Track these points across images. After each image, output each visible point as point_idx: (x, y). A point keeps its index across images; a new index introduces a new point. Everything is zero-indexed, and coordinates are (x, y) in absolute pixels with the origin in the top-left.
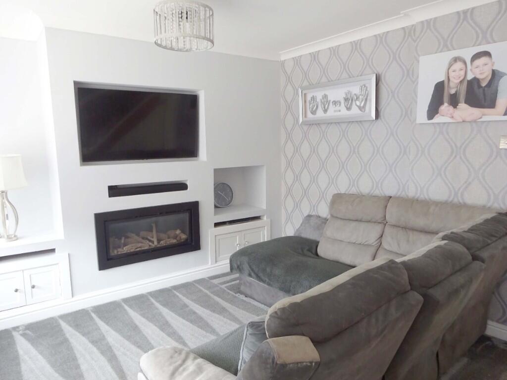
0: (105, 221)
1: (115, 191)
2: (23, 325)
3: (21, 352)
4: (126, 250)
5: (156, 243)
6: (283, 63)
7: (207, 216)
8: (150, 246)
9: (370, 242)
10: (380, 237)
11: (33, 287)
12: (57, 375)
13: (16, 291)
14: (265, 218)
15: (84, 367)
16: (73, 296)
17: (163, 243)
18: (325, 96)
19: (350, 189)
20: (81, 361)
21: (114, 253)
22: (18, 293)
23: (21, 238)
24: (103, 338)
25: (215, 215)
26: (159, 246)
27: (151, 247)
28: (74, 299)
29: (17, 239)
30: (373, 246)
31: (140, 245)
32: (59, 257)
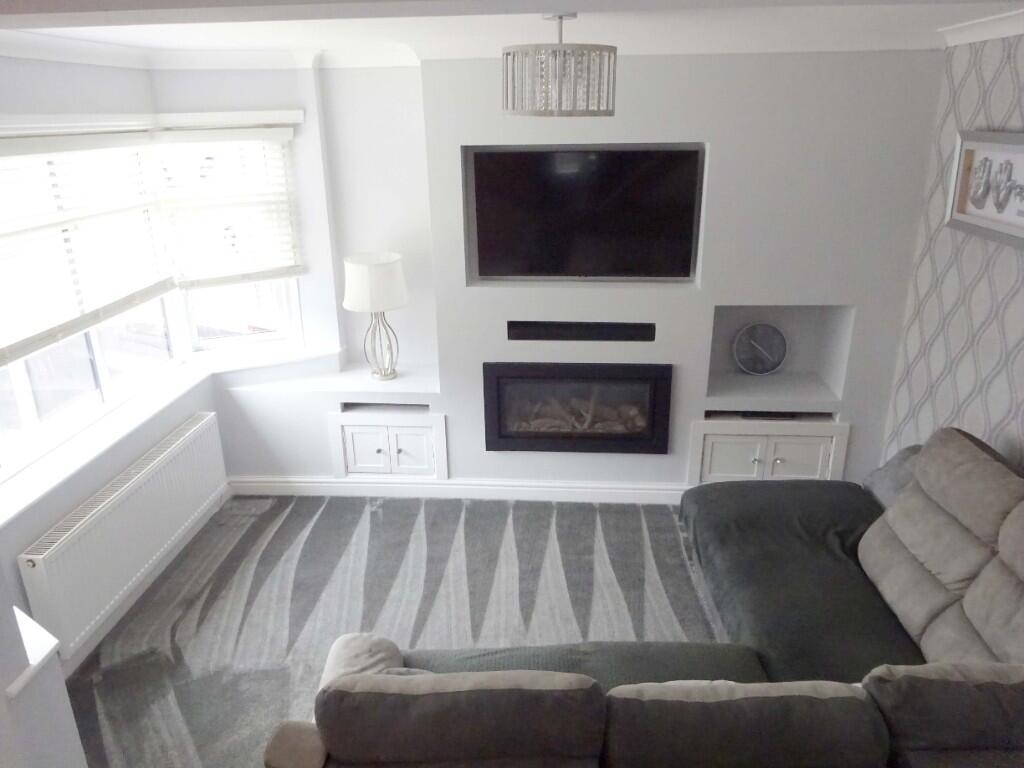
0: (498, 378)
1: (519, 330)
2: (382, 498)
3: (354, 539)
4: (535, 426)
5: (586, 425)
6: (950, 53)
7: (691, 396)
8: (574, 427)
9: (945, 579)
10: (968, 579)
11: (399, 451)
12: (362, 589)
13: (379, 451)
14: (837, 418)
15: (394, 592)
16: (449, 477)
17: (599, 428)
18: (1008, 167)
19: (1006, 421)
20: (398, 582)
21: (514, 426)
22: (381, 455)
23: (402, 375)
24: (444, 560)
25: (708, 395)
26: (592, 430)
27: (576, 431)
28: (451, 481)
29: (395, 377)
30: (947, 590)
31: (557, 422)
32: (434, 418)
